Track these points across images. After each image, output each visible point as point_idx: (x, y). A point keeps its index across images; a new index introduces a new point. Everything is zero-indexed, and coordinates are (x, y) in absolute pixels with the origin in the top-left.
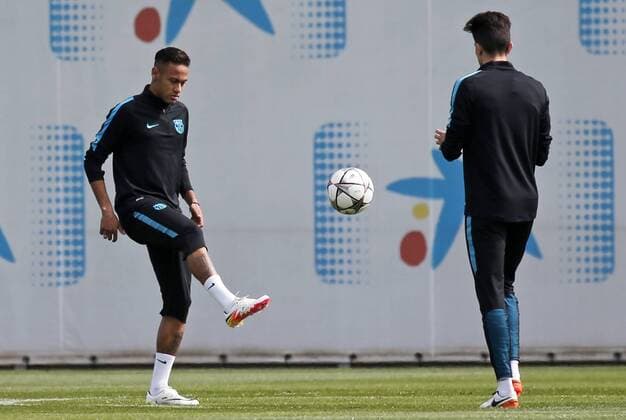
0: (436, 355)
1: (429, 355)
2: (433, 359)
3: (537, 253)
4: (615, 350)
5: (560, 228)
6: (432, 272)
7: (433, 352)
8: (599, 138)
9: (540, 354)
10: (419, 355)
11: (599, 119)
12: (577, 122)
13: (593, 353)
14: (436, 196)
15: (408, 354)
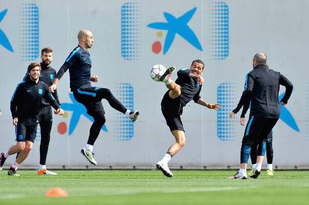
0: (70, 166)
1: (67, 166)
2: (69, 168)
3: (106, 130)
4: (133, 165)
5: (114, 121)
6: (69, 136)
7: (69, 164)
8: (128, 89)
9: (106, 166)
10: (64, 166)
11: (128, 83)
12: (120, 84)
13: (125, 166)
14: (70, 110)
15: (60, 166)
